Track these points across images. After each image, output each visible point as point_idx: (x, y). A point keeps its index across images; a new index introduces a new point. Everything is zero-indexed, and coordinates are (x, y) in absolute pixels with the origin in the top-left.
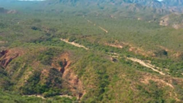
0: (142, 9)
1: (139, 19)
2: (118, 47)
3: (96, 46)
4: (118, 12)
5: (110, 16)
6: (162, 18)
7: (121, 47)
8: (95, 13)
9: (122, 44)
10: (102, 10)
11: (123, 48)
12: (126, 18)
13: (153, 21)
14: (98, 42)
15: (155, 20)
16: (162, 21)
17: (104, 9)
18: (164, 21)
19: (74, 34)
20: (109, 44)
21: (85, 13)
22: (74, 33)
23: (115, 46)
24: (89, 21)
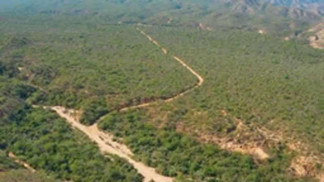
0: (260, 8)
1: (261, 32)
2: (251, 151)
3: (172, 149)
4: (213, 14)
5: (197, 25)
6: (311, 30)
7: (262, 154)
8: (165, 18)
9: (263, 137)
10: (177, 10)
11: (270, 161)
12: (232, 28)
13: (292, 36)
14: (179, 130)
15: (296, 34)
16: (313, 38)
17: (182, 9)
18: (317, 38)
19: (102, 93)
20: (215, 139)
21: (142, 18)
22: (102, 86)
23: (238, 149)
24: (150, 39)
